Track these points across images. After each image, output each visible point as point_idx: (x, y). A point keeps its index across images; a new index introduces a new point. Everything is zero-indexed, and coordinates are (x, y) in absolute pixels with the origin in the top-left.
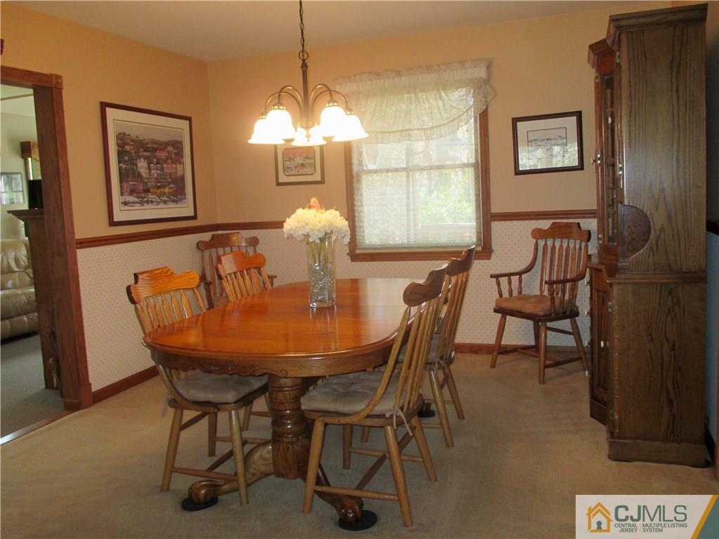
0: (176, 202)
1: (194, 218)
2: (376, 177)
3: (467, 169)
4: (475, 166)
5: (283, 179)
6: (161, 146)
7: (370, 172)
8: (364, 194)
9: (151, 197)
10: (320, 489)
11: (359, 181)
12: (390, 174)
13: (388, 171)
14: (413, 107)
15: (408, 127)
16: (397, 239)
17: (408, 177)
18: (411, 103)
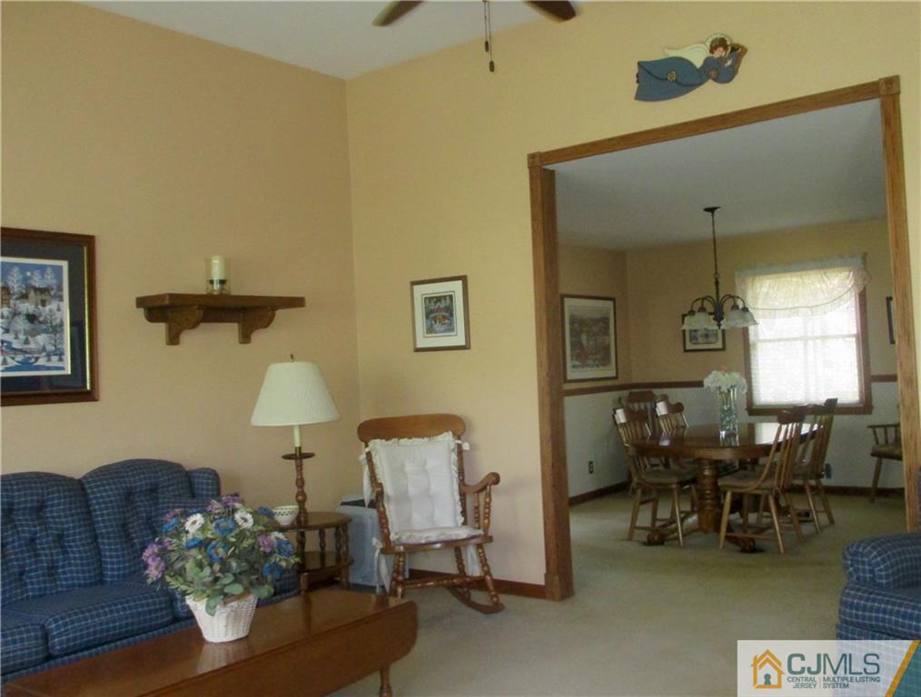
0: (603, 365)
1: (616, 378)
2: (769, 345)
3: (848, 339)
4: (857, 336)
5: (689, 346)
6: (596, 322)
7: (765, 341)
8: (760, 361)
9: (590, 362)
10: (729, 534)
11: (755, 348)
12: (782, 343)
13: (780, 340)
14: (801, 288)
15: (796, 305)
16: (788, 397)
17: (805, 345)
18: (799, 286)
